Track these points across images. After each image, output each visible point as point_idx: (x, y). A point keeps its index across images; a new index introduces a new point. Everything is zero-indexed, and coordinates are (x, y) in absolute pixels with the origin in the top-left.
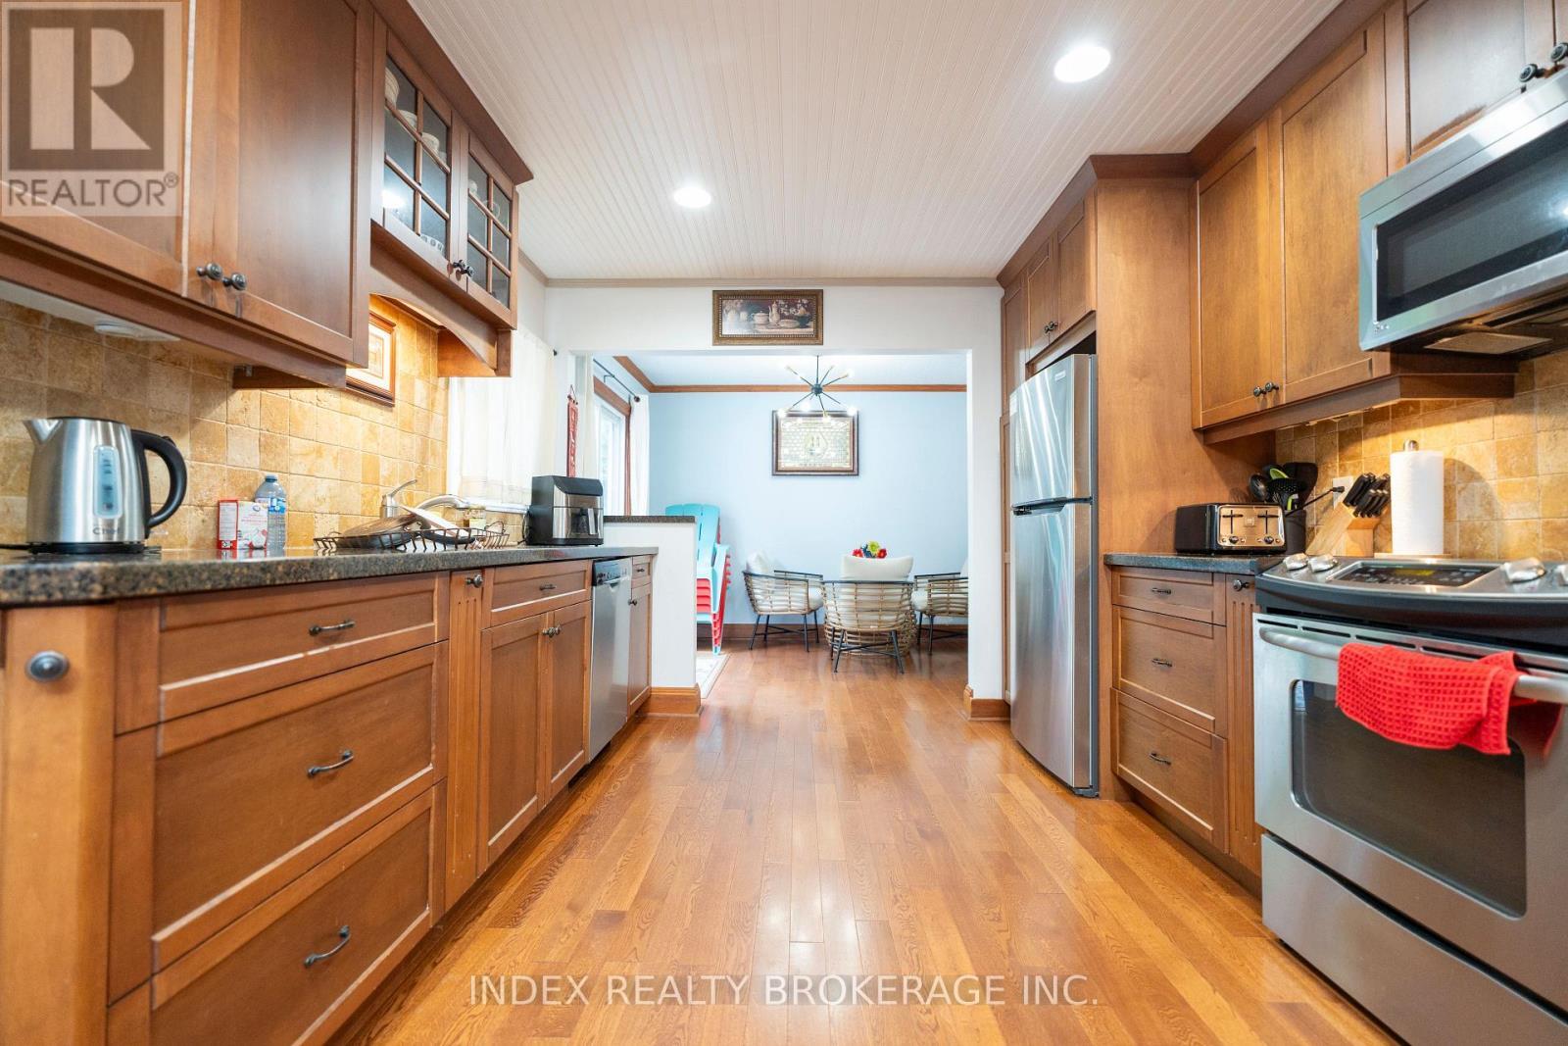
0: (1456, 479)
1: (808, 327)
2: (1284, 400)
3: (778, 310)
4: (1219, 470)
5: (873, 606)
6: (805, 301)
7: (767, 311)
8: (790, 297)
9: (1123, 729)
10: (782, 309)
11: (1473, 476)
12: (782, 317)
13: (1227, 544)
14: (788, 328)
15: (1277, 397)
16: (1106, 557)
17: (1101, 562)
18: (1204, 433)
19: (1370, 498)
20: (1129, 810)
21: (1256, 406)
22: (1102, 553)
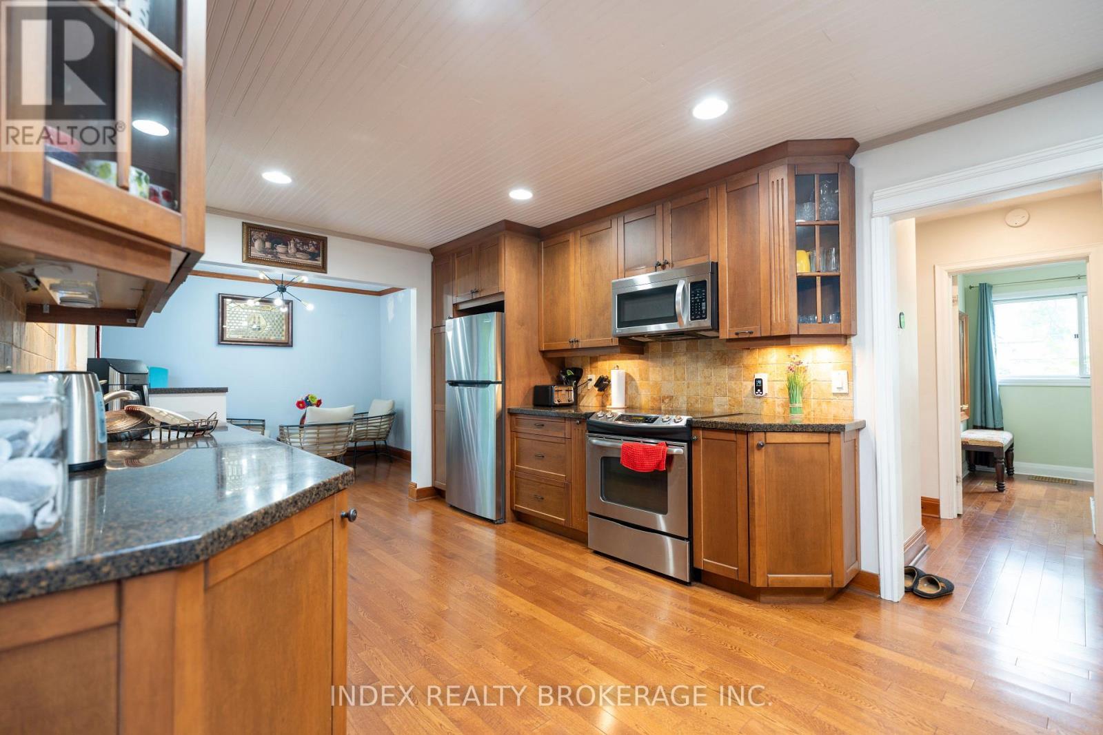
0: (629, 379)
1: (317, 260)
2: (580, 347)
3: (295, 245)
4: (548, 369)
5: (332, 440)
6: (315, 243)
7: (286, 245)
8: (305, 238)
9: (517, 488)
10: (298, 245)
11: (633, 379)
12: (298, 250)
13: (557, 403)
14: (302, 259)
15: (578, 345)
16: (509, 409)
17: (507, 412)
18: (543, 353)
19: (603, 384)
20: (519, 524)
21: (569, 347)
22: (507, 407)
